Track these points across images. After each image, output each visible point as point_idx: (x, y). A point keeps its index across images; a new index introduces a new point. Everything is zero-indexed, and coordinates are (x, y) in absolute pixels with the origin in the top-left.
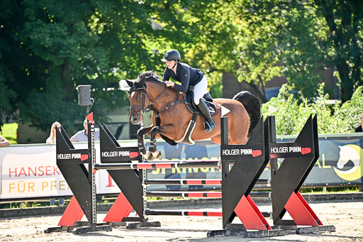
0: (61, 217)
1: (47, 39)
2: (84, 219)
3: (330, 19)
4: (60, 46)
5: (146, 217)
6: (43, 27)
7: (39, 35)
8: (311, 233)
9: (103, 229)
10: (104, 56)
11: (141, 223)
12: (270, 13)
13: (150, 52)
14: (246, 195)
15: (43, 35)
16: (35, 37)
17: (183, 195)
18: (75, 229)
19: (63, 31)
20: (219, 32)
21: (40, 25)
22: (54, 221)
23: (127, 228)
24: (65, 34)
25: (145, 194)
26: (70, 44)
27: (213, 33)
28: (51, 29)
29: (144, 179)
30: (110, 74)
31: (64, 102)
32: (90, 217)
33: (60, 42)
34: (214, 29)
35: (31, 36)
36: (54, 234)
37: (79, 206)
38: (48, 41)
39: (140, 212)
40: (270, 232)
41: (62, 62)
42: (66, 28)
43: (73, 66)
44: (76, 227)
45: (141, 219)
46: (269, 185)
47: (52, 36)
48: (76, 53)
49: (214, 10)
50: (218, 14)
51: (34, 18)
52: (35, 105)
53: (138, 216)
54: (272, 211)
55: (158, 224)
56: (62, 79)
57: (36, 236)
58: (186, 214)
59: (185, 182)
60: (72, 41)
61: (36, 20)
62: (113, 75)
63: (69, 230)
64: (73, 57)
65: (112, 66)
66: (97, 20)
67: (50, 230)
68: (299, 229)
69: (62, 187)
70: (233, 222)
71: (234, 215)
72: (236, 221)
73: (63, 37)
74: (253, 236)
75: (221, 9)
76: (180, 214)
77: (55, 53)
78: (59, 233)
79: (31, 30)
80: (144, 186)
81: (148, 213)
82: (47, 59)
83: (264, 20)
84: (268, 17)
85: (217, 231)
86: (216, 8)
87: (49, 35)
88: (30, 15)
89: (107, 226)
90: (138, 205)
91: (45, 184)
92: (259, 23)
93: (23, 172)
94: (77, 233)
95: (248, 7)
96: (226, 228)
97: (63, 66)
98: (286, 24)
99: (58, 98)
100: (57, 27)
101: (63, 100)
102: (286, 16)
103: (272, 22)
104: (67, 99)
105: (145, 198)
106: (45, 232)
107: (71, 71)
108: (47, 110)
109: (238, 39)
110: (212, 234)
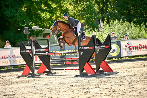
0: (23, 72)
1: (9, 14)
2: (31, 72)
3: (99, 5)
4: (13, 16)
5: (51, 71)
6: (8, 10)
7: (7, 13)
8: (110, 75)
9: (37, 76)
10: (28, 19)
11: (50, 73)
12: (80, 3)
13: (42, 17)
14: (88, 63)
15: (8, 13)
16: (5, 13)
17: (64, 63)
18: (28, 76)
19: (14, 11)
20: (64, 10)
21: (7, 9)
22: (20, 73)
23: (45, 75)
24: (15, 12)
25: (51, 63)
26: (17, 15)
27: (62, 10)
28: (10, 11)
29: (50, 58)
30: (29, 24)
31: (15, 34)
32: (33, 71)
33: (13, 15)
34: (62, 9)
35: (4, 13)
36: (21, 78)
37: (29, 68)
38: (9, 15)
39: (49, 69)
40: (96, 75)
41: (14, 21)
42: (15, 10)
43: (18, 22)
44: (28, 75)
45: (50, 72)
46: (94, 59)
47: (11, 13)
48: (19, 18)
49: (62, 3)
50: (63, 4)
51: (4, 8)
52: (6, 35)
53: (48, 71)
54: (95, 68)
55: (55, 73)
56: (14, 26)
57: (15, 79)
58: (66, 70)
59: (65, 59)
60: (17, 14)
61: (5, 8)
62: (30, 24)
63: (26, 76)
64: (18, 20)
65: (30, 22)
66: (24, 7)
67: (19, 77)
68: (106, 73)
69: (20, 62)
70: (83, 72)
71: (83, 69)
72: (84, 71)
73: (15, 13)
74: (90, 76)
75: (64, 2)
76: (63, 70)
77: (12, 18)
78: (22, 77)
79: (4, 11)
80: (51, 61)
81: (53, 70)
82: (9, 20)
83: (79, 6)
84: (80, 5)
85: (78, 75)
86: (63, 2)
87: (10, 13)
88: (3, 6)
89: (39, 74)
90: (48, 67)
91: (14, 61)
92: (77, 7)
93: (7, 57)
94: (29, 77)
95: (73, 2)
96: (81, 74)
97: (14, 23)
98: (85, 7)
99: (13, 33)
100: (12, 10)
101: (15, 33)
102: (86, 4)
103: (81, 6)
104: (16, 33)
105: (51, 65)
106: (18, 77)
107: (17, 24)
108: (10, 37)
109: (70, 12)
110: (77, 76)
